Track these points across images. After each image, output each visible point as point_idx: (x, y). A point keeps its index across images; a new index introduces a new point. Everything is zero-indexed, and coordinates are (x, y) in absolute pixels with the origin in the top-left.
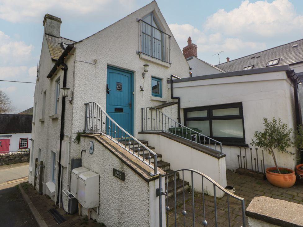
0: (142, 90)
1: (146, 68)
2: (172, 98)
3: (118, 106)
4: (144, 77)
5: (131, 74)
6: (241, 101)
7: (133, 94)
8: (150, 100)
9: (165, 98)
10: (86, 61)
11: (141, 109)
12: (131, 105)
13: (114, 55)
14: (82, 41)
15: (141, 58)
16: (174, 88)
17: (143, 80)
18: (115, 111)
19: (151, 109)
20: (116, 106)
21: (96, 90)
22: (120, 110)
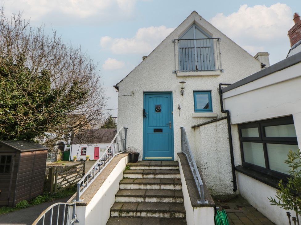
0: (179, 109)
1: (183, 85)
2: (223, 111)
3: (157, 126)
4: (182, 95)
5: (169, 94)
6: (291, 114)
7: (173, 114)
8: (192, 117)
9: (216, 112)
10: (126, 95)
11: (180, 128)
12: (170, 125)
13: (149, 82)
14: (123, 80)
15: (178, 77)
16: (225, 99)
17: (182, 97)
18: (154, 131)
19: (194, 127)
20: (155, 127)
21: (134, 116)
22: (160, 130)
